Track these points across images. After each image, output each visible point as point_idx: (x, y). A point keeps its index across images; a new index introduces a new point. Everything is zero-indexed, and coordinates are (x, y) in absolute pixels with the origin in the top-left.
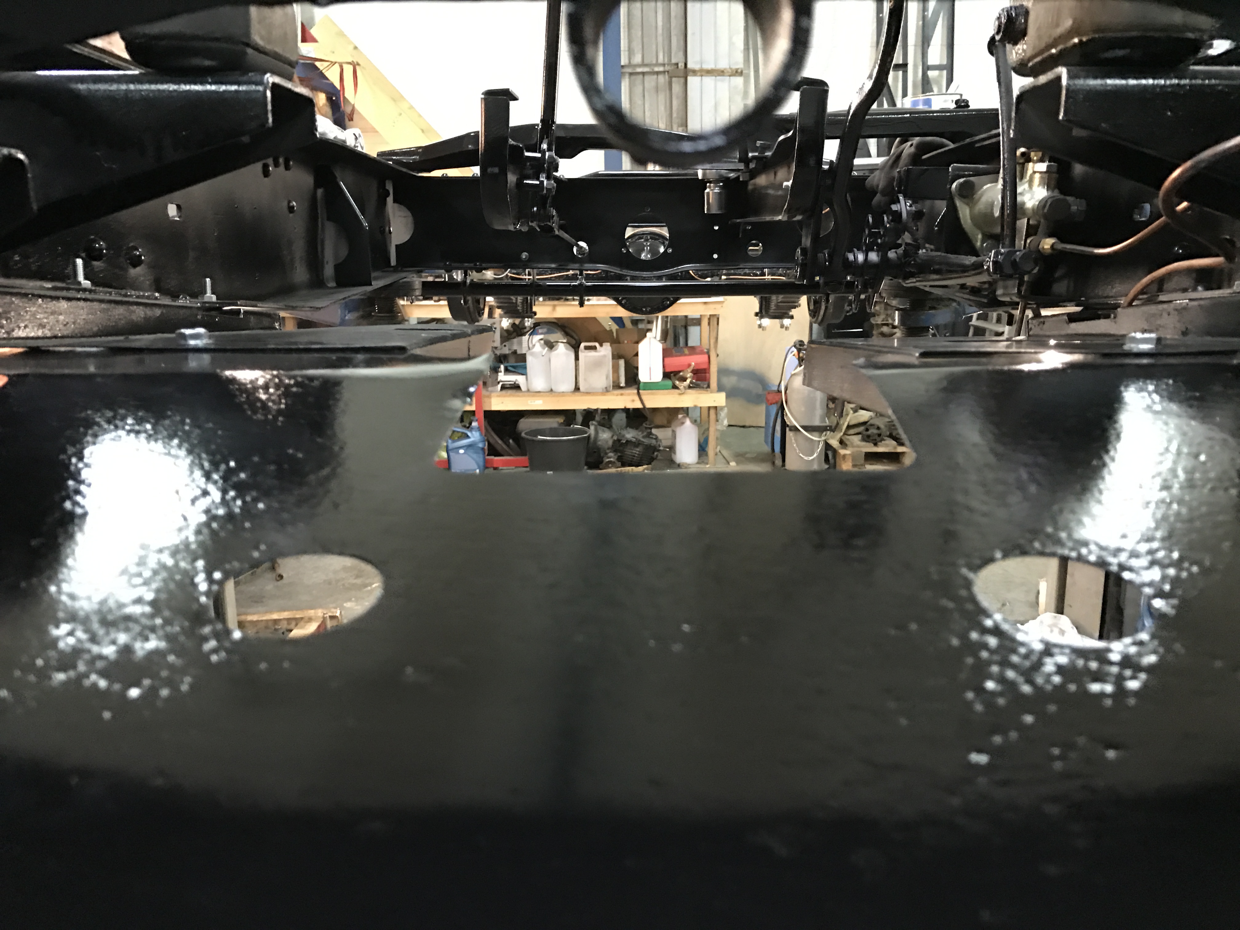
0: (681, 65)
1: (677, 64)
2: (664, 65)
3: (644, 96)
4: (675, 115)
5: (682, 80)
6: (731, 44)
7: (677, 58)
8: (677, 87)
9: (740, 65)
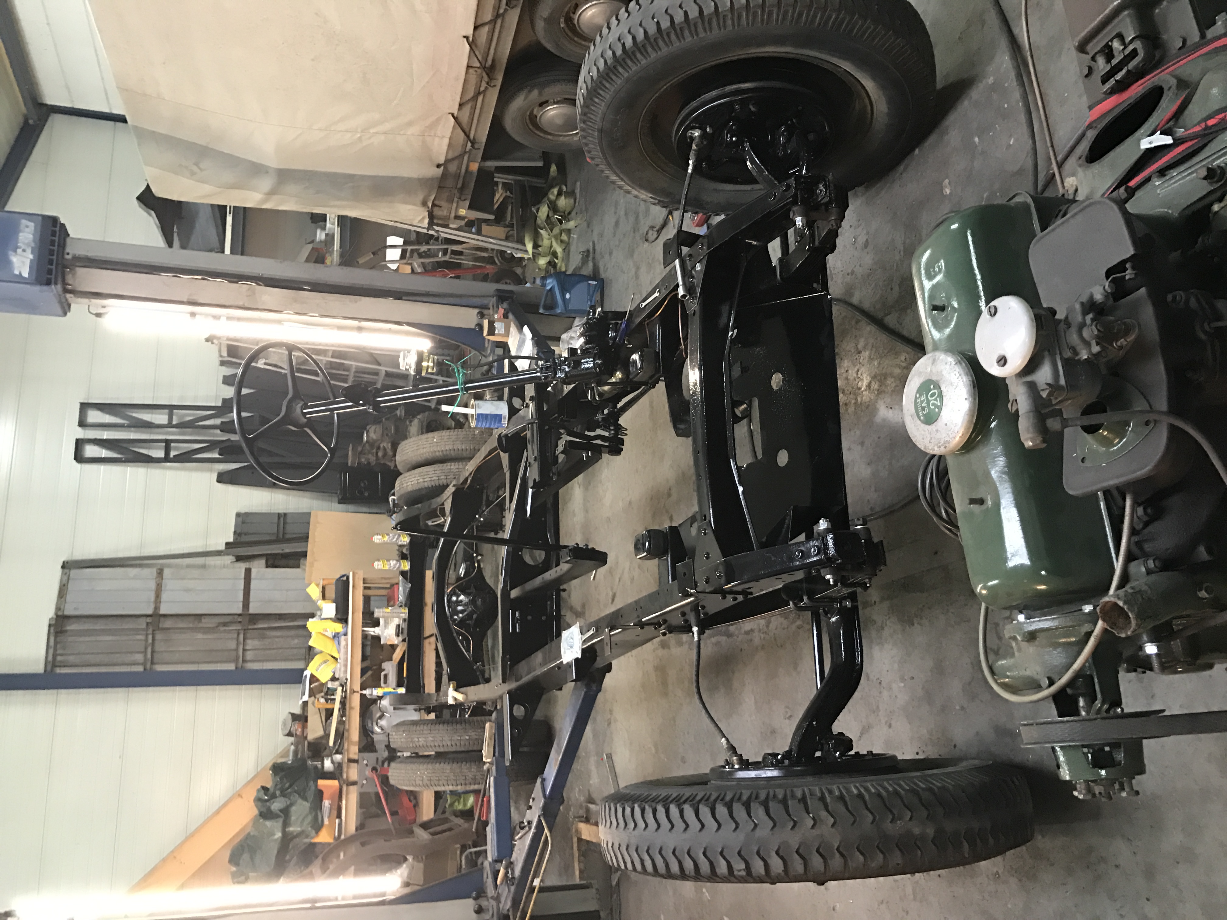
0: (149, 620)
1: (147, 623)
2: (147, 635)
3: (171, 651)
4: (191, 625)
5: (162, 619)
6: (135, 578)
7: (142, 624)
8: (168, 624)
9: (154, 571)
